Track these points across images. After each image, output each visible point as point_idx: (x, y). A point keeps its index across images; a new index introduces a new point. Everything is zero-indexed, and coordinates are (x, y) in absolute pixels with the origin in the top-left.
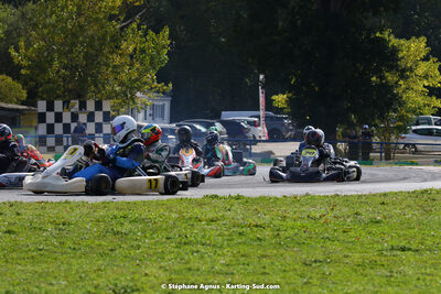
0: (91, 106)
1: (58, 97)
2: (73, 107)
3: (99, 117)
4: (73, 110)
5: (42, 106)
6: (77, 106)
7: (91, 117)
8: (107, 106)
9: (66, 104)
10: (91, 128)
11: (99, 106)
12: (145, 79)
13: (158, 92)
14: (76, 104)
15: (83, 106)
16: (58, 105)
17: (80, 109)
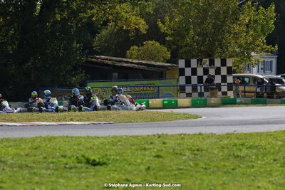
0: (218, 63)
1: (194, 57)
2: (204, 64)
3: (224, 71)
4: (204, 66)
5: (182, 63)
6: (208, 63)
7: (218, 71)
8: (230, 63)
9: (200, 62)
10: (218, 79)
11: (224, 63)
12: (257, 43)
13: (267, 51)
14: (206, 62)
15: (212, 63)
16: (194, 63)
17: (210, 65)
